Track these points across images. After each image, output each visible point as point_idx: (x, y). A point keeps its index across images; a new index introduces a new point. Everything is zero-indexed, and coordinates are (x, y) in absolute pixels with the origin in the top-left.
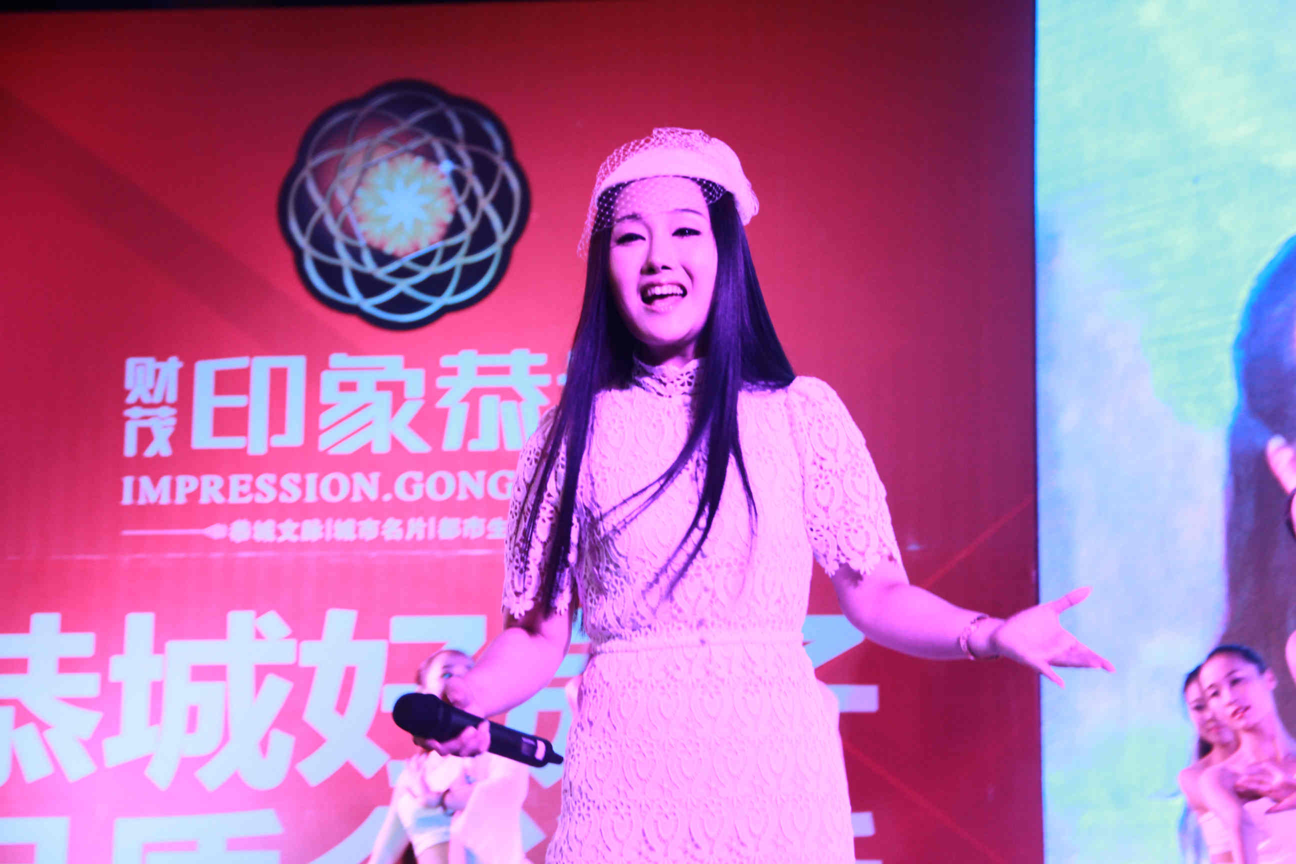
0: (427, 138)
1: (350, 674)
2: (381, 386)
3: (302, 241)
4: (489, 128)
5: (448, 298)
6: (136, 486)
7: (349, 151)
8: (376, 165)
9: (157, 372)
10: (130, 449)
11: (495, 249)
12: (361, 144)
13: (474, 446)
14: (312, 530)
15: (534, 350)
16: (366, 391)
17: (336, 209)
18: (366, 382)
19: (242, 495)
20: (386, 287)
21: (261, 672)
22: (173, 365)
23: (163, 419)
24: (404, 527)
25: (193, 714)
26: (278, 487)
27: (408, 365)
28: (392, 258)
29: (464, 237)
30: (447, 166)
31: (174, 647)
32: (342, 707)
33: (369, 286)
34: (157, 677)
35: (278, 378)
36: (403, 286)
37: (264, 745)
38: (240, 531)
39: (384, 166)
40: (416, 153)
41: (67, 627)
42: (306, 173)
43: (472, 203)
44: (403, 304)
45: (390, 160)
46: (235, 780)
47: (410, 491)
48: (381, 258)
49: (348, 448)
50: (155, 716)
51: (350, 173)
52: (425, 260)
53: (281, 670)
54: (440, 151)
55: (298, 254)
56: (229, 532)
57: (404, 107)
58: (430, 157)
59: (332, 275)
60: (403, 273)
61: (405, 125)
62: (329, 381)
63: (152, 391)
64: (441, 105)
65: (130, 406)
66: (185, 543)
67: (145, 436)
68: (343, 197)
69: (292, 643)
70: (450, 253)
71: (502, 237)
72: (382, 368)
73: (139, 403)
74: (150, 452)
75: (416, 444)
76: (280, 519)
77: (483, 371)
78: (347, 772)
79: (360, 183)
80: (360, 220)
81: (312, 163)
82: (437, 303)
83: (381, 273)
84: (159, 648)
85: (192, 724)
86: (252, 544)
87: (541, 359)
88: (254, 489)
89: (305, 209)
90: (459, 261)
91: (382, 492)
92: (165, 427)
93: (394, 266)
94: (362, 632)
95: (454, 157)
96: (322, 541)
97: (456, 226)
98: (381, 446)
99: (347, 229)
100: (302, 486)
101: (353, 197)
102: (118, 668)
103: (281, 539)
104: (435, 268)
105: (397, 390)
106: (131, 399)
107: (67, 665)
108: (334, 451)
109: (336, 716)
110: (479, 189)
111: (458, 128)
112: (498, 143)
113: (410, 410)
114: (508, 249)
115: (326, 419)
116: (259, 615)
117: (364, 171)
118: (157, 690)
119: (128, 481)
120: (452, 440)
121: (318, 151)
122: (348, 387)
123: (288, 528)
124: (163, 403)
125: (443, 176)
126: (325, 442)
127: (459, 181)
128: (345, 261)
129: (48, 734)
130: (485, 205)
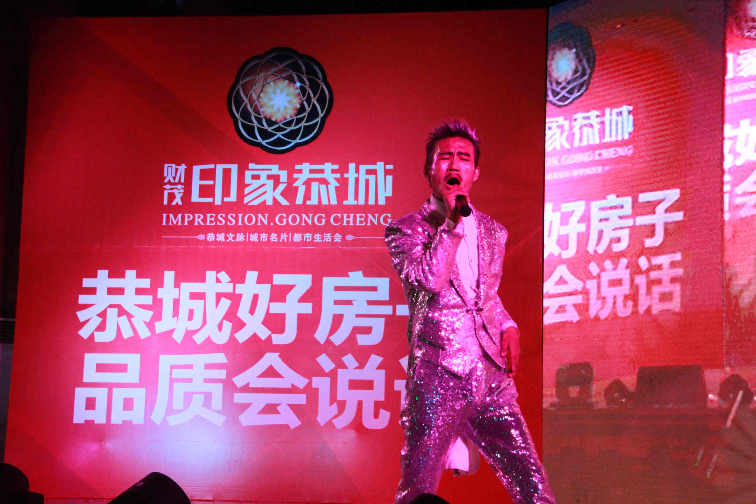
0: (291, 71)
1: (256, 298)
2: (269, 177)
3: (237, 116)
4: (316, 68)
5: (298, 141)
6: (168, 218)
7: (257, 77)
8: (269, 83)
9: (177, 170)
10: (165, 202)
11: (318, 119)
12: (263, 74)
13: (308, 203)
14: (240, 237)
15: (333, 163)
16: (263, 179)
17: (252, 102)
18: (264, 175)
19: (211, 222)
20: (272, 135)
21: (219, 296)
22: (182, 168)
23: (179, 190)
24: (279, 237)
25: (191, 313)
26: (226, 219)
27: (280, 169)
28: (275, 123)
29: (306, 114)
30: (298, 84)
31: (183, 285)
32: (252, 311)
33: (265, 135)
34: (177, 297)
35: (227, 173)
36: (279, 135)
37: (220, 327)
38: (211, 237)
39: (272, 83)
40: (285, 78)
41: (138, 276)
42: (239, 86)
43: (309, 100)
44: (279, 142)
45: (274, 81)
46: (209, 340)
47: (282, 222)
48: (270, 123)
49: (256, 203)
50: (176, 313)
51: (258, 87)
52: (289, 124)
53: (226, 295)
54: (296, 78)
55: (236, 120)
56: (206, 237)
57: (280, 59)
58: (292, 81)
59: (250, 130)
60: (279, 129)
61: (281, 67)
62: (248, 174)
63: (174, 178)
64: (297, 58)
65: (166, 184)
66: (187, 242)
67: (172, 197)
68: (255, 97)
69: (232, 284)
70: (299, 121)
71: (321, 115)
72: (270, 170)
73: (169, 183)
74: (174, 203)
75: (284, 202)
76: (227, 233)
77: (312, 171)
78: (255, 337)
79: (262, 91)
80: (261, 107)
81: (241, 82)
82: (294, 142)
83: (270, 129)
84: (177, 285)
85: (191, 317)
86: (215, 242)
87: (336, 167)
88: (217, 219)
89: (239, 102)
90: (303, 124)
91: (269, 222)
92: (179, 193)
93: (276, 126)
94: (259, 281)
95: (301, 81)
96: (244, 242)
97: (302, 109)
98: (270, 202)
99: (256, 111)
100: (237, 219)
101: (259, 97)
102: (161, 293)
103: (227, 241)
104: (293, 128)
105: (276, 179)
106: (166, 181)
107: (139, 291)
108: (250, 204)
109: (250, 315)
110: (312, 94)
111: (303, 68)
112: (320, 75)
113: (281, 187)
114: (323, 120)
115: (247, 190)
116: (217, 273)
117: (264, 86)
118: (176, 303)
119: (165, 215)
120: (299, 201)
121: (244, 78)
122: (256, 177)
123: (231, 236)
124: (180, 183)
125: (297, 88)
126: (246, 200)
127: (303, 90)
128: (256, 124)
129: (132, 319)
130: (314, 101)
